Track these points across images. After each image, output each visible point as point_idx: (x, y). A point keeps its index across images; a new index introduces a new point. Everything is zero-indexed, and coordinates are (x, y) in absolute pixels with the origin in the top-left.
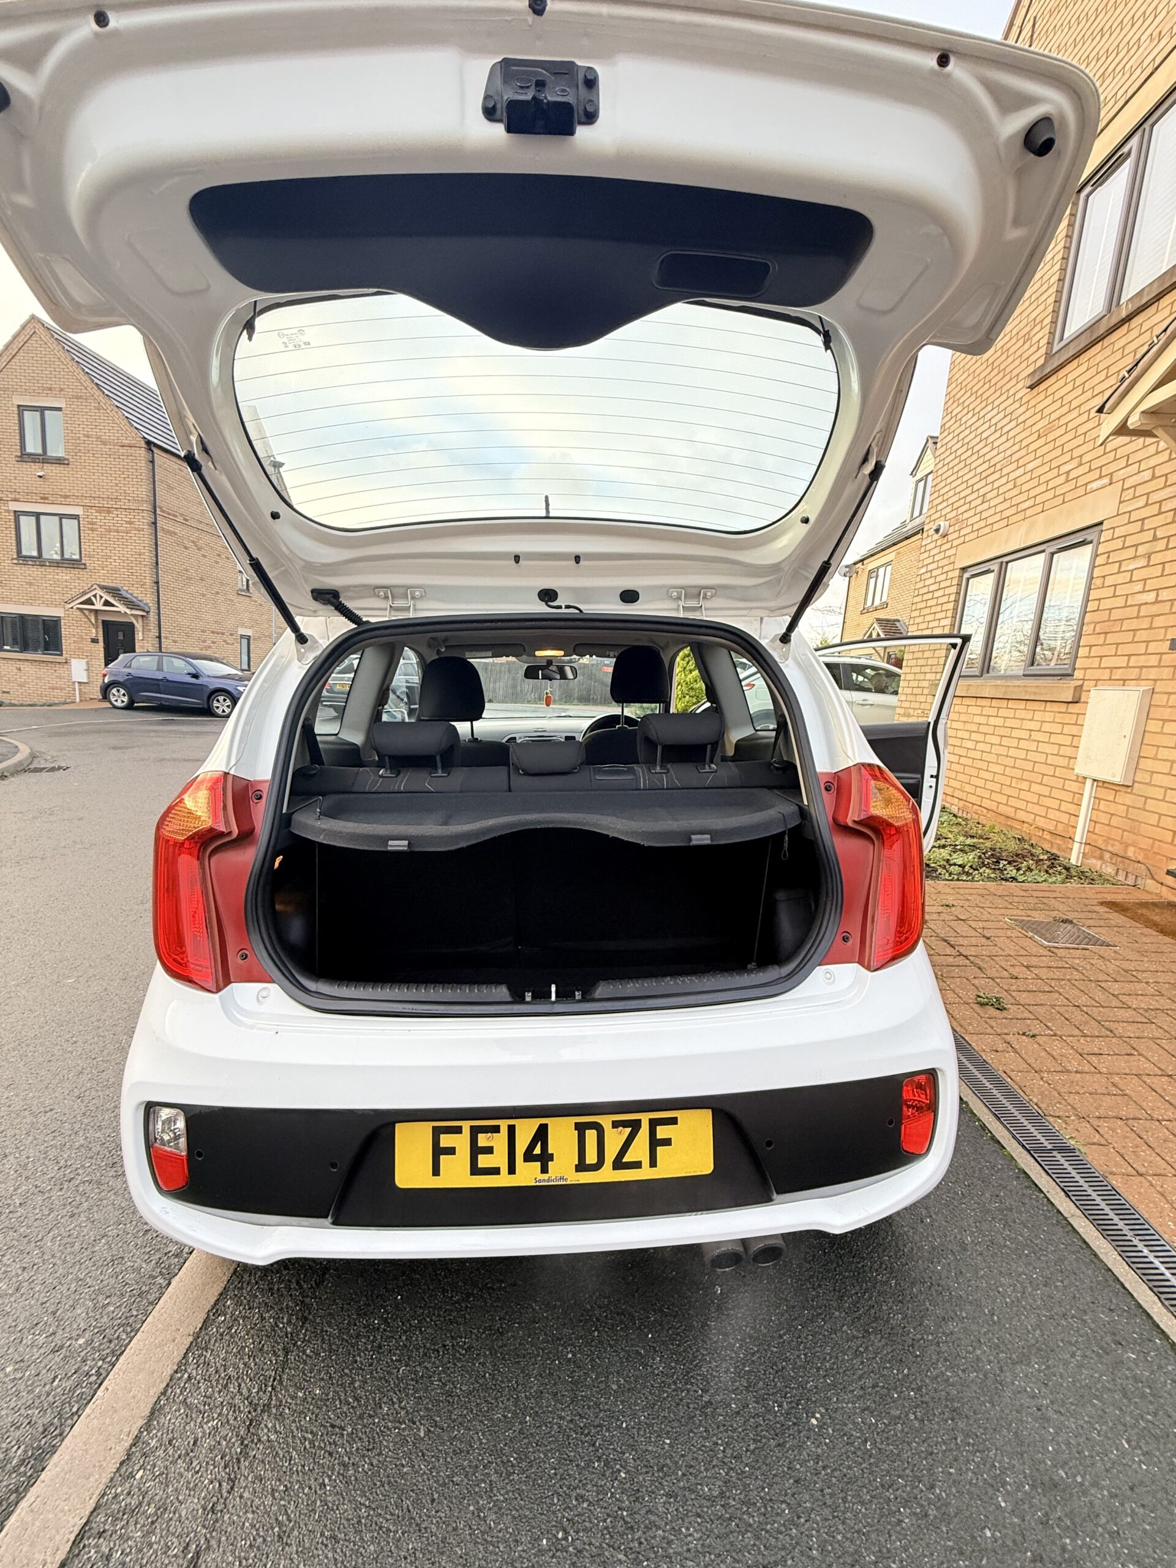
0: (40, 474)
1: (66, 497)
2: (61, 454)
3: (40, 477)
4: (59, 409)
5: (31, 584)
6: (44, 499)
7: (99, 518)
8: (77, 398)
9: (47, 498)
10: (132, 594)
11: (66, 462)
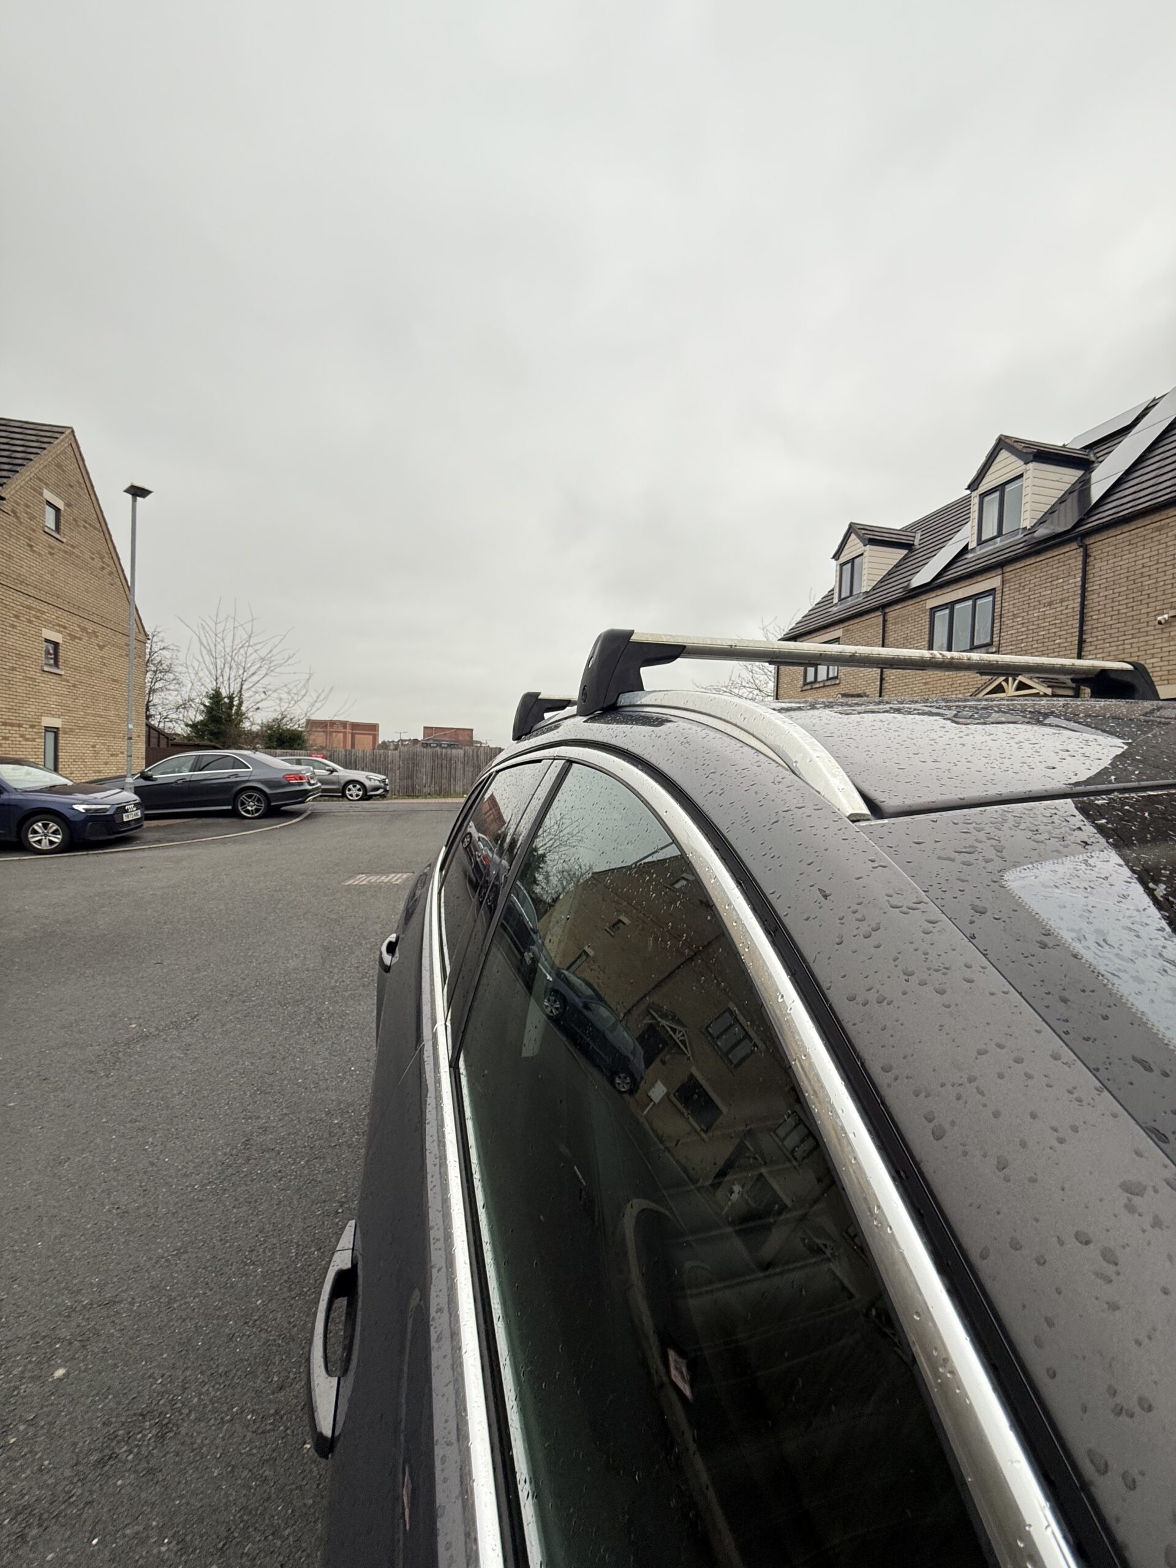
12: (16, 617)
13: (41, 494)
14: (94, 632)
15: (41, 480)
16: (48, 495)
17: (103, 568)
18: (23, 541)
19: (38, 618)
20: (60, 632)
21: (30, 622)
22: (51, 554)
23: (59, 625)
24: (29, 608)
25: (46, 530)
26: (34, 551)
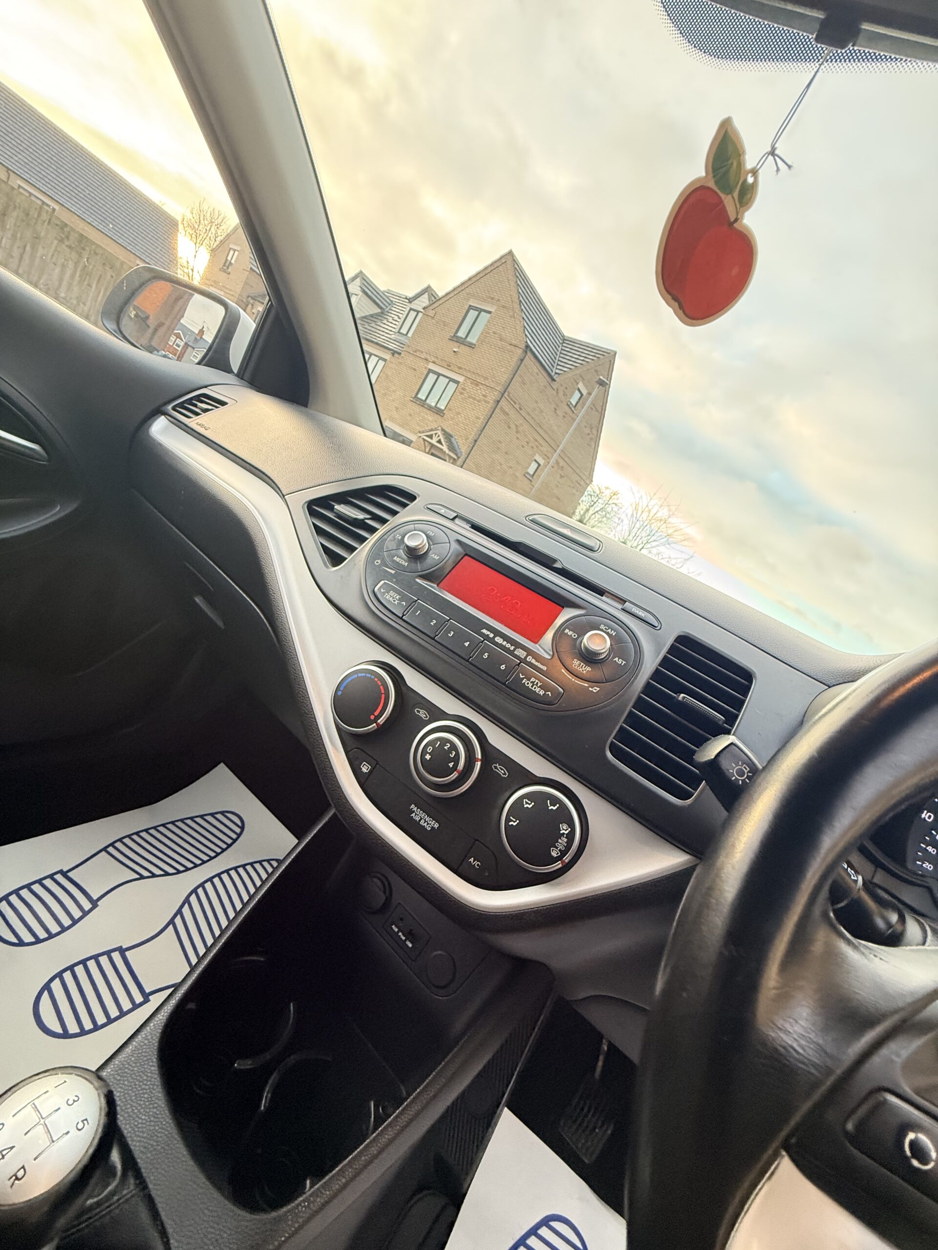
0: (455, 350)
1: (460, 368)
2: (474, 342)
3: (454, 352)
4: (490, 312)
5: (410, 415)
6: (448, 366)
7: (469, 386)
8: (504, 307)
9: (449, 366)
10: (457, 443)
11: (473, 346)
12: (528, 443)
13: (577, 384)
14: (563, 467)
15: (581, 376)
16: (581, 386)
17: (589, 434)
18: (553, 406)
19: (537, 447)
20: (544, 459)
21: (532, 447)
22: (564, 417)
23: (546, 455)
24: (536, 440)
25: (569, 403)
26: (555, 412)
